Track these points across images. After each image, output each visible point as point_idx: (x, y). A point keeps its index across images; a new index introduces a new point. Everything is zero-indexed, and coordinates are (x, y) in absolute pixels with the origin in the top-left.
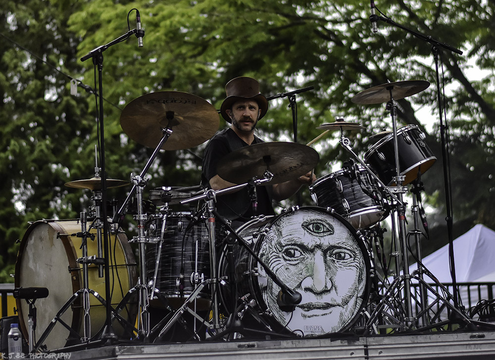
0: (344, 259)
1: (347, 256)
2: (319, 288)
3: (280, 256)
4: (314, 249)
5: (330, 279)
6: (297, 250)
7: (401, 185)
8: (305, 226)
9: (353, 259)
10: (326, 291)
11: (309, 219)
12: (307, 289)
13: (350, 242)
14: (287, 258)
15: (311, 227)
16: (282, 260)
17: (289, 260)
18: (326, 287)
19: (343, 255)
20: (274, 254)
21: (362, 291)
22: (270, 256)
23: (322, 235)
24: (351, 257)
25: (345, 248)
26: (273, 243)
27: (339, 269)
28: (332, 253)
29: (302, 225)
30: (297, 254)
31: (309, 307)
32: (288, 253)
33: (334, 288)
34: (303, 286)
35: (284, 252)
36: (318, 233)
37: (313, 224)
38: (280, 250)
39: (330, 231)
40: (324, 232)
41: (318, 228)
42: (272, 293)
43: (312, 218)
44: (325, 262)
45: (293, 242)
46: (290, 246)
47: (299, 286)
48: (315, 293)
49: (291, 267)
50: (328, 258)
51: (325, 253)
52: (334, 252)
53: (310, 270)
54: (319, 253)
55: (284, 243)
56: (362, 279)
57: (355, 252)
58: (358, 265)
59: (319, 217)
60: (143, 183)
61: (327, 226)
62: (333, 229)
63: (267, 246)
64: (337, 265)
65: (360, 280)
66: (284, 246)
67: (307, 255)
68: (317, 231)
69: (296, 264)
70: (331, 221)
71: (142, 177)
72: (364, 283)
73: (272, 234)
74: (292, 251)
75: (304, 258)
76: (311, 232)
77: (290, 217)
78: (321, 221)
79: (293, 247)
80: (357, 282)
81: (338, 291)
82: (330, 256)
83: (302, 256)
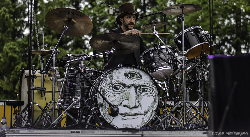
0: (146, 92)
1: (149, 90)
2: (132, 106)
3: (111, 89)
4: (130, 86)
5: (138, 101)
6: (121, 86)
7: (184, 56)
8: (126, 75)
9: (151, 92)
10: (135, 107)
11: (128, 71)
12: (125, 106)
13: (151, 83)
14: (115, 90)
15: (129, 75)
16: (112, 91)
17: (116, 91)
18: (135, 105)
19: (146, 90)
20: (108, 88)
21: (156, 108)
22: (106, 89)
23: (135, 79)
24: (150, 91)
25: (148, 86)
26: (108, 83)
27: (143, 97)
28: (140, 89)
29: (125, 74)
30: (121, 88)
31: (125, 115)
32: (115, 88)
33: (140, 106)
34: (123, 104)
35: (113, 87)
36: (133, 78)
37: (131, 74)
38: (112, 86)
39: (140, 77)
40: (136, 78)
41: (133, 76)
42: (105, 107)
43: (130, 71)
44: (136, 93)
45: (119, 83)
46: (117, 84)
47: (121, 104)
48: (129, 108)
49: (116, 95)
50: (138, 91)
51: (136, 88)
52: (141, 88)
53: (127, 97)
54: (133, 88)
55: (113, 83)
56: (156, 102)
57: (153, 88)
58: (154, 95)
59: (134, 70)
60: (56, 52)
61: (138, 75)
62: (141, 77)
63: (104, 84)
64: (143, 94)
65: (155, 102)
66: (113, 84)
67: (126, 89)
68: (132, 77)
69: (120, 93)
70: (140, 72)
71: (56, 49)
72: (157, 104)
73: (108, 78)
74: (118, 87)
75: (124, 90)
76: (129, 78)
77: (118, 70)
78: (135, 72)
79: (118, 85)
80: (153, 103)
81: (142, 107)
82: (139, 90)
83: (123, 90)
